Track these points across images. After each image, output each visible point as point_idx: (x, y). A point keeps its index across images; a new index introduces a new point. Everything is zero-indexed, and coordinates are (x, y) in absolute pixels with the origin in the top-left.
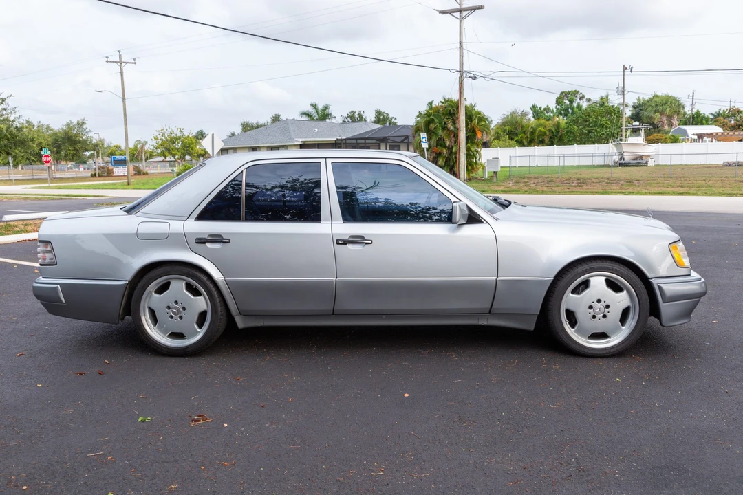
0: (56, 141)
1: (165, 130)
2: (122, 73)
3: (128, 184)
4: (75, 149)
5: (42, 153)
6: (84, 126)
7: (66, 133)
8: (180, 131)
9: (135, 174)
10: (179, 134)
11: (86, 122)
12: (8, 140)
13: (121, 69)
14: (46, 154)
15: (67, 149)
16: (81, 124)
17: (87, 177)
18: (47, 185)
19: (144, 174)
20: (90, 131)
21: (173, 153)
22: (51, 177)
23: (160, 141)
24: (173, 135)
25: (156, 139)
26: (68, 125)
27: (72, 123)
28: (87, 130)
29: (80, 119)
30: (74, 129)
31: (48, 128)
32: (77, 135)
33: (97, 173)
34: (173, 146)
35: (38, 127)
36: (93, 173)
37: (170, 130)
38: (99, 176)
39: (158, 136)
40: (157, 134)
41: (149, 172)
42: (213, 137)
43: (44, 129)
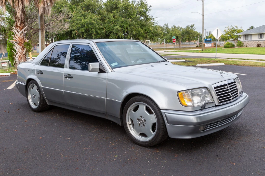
0: (183, 33)
1: (230, 27)
2: (203, 4)
3: (202, 50)
4: (189, 36)
5: (173, 38)
6: (194, 27)
7: (186, 30)
8: (237, 27)
9: (214, 46)
10: (236, 29)
11: (194, 25)
12: (153, 34)
13: (203, 3)
14: (174, 39)
15: (187, 36)
16: (192, 26)
17: (195, 47)
18: (174, 50)
19: (218, 46)
20: (196, 29)
21: (232, 37)
22: (180, 47)
23: (227, 32)
24: (233, 29)
25: (225, 31)
26: (187, 27)
27: (189, 26)
28: (195, 28)
29: (192, 24)
30: (189, 28)
31: (181, 28)
32: (191, 30)
33: (198, 46)
34: (232, 34)
35: (178, 28)
36: (197, 46)
37: (232, 27)
38: (199, 47)
39: (226, 30)
40: (226, 29)
41: (220, 45)
42: (218, 30)
43: (180, 29)
